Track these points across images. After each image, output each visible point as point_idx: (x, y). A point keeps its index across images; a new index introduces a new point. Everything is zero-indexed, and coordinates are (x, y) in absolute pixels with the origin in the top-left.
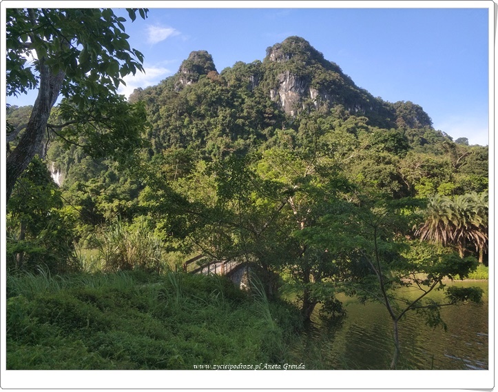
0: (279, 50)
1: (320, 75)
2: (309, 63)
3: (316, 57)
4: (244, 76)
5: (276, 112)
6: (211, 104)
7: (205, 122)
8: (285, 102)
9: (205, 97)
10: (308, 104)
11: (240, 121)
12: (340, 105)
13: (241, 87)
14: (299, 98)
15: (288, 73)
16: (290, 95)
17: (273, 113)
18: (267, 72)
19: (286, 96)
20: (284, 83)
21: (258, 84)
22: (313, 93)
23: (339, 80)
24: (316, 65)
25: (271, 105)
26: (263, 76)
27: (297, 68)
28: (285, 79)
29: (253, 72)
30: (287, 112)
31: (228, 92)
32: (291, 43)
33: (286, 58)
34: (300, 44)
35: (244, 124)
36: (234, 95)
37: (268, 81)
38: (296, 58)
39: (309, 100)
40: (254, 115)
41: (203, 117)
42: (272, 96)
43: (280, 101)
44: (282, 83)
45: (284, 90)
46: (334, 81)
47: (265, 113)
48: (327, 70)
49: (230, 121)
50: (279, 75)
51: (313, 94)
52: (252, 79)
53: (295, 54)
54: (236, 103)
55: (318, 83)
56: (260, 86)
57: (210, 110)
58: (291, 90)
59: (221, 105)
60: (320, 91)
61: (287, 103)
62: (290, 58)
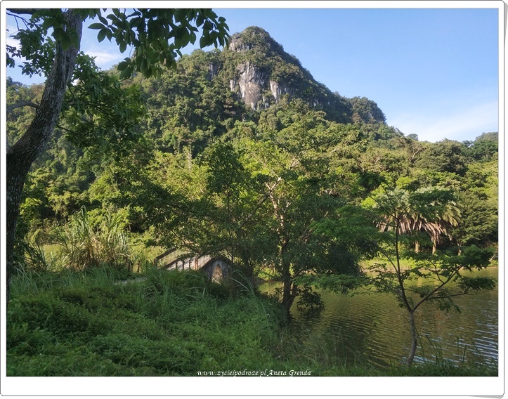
0: (239, 40)
1: (280, 68)
2: (269, 55)
3: (275, 48)
4: (203, 64)
5: (236, 103)
6: (167, 92)
7: (162, 111)
8: (245, 93)
9: (161, 84)
10: (268, 97)
11: (199, 111)
12: (299, 99)
13: (199, 75)
14: (259, 89)
15: (248, 63)
16: (250, 86)
17: (232, 104)
18: (227, 62)
19: (247, 87)
20: (244, 74)
21: (217, 74)
22: (273, 85)
23: (299, 73)
24: (276, 57)
25: (231, 96)
26: (222, 65)
27: (257, 59)
28: (245, 69)
29: (212, 60)
30: (247, 103)
31: (187, 80)
32: (251, 34)
33: (246, 48)
34: (260, 34)
35: (202, 114)
36: (192, 84)
37: (227, 71)
38: (256, 49)
39: (269, 93)
40: (213, 105)
41: (159, 105)
42: (231, 86)
43: (240, 92)
44: (242, 73)
45: (244, 81)
46: (294, 74)
47: (225, 103)
48: (287, 62)
49: (188, 111)
50: (239, 65)
51: (273, 87)
52: (211, 68)
53: (255, 45)
54: (194, 92)
55: (278, 75)
56: (220, 76)
57: (167, 99)
58: (250, 81)
59: (179, 94)
60: (280, 84)
61: (247, 95)
62: (250, 48)
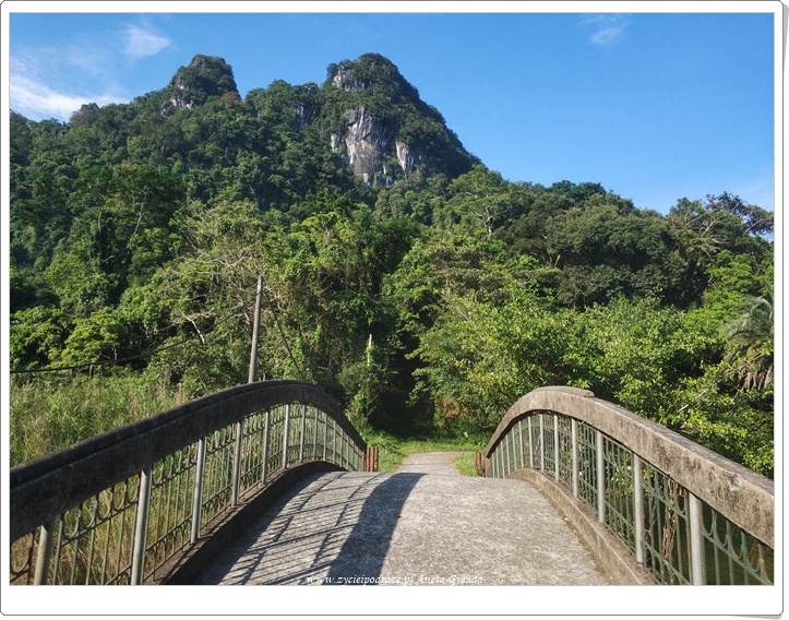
0: (348, 72)
1: (412, 123)
2: (396, 100)
3: (407, 92)
4: (287, 105)
5: (340, 171)
6: (225, 143)
7: (212, 172)
8: (355, 158)
9: (215, 129)
10: (392, 166)
11: (276, 178)
12: (441, 174)
13: (280, 122)
14: (377, 153)
15: (362, 109)
16: (363, 147)
17: (334, 172)
18: (327, 104)
19: (357, 148)
20: (355, 126)
21: (310, 122)
22: (401, 149)
23: (443, 134)
24: (406, 105)
25: (331, 159)
26: (319, 109)
27: (377, 104)
28: (357, 119)
29: (304, 100)
30: (357, 172)
31: (258, 126)
32: (369, 64)
33: (360, 86)
34: (384, 67)
35: (282, 185)
36: (267, 134)
37: (327, 119)
38: (376, 88)
39: (394, 160)
40: (300, 171)
41: (208, 163)
42: (333, 145)
43: (346, 155)
44: (351, 125)
45: (354, 138)
46: (434, 134)
47: (320, 170)
48: (424, 115)
49: (257, 176)
50: (347, 112)
51: (401, 154)
52: (301, 111)
53: (374, 82)
54: (270, 148)
55: (409, 134)
56: (314, 126)
57: (223, 154)
58: (365, 139)
59: (244, 148)
60: (413, 149)
61: (358, 160)
62: (366, 87)
